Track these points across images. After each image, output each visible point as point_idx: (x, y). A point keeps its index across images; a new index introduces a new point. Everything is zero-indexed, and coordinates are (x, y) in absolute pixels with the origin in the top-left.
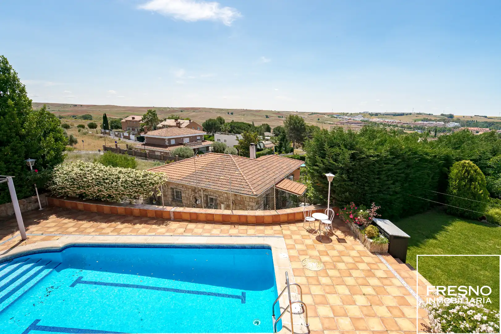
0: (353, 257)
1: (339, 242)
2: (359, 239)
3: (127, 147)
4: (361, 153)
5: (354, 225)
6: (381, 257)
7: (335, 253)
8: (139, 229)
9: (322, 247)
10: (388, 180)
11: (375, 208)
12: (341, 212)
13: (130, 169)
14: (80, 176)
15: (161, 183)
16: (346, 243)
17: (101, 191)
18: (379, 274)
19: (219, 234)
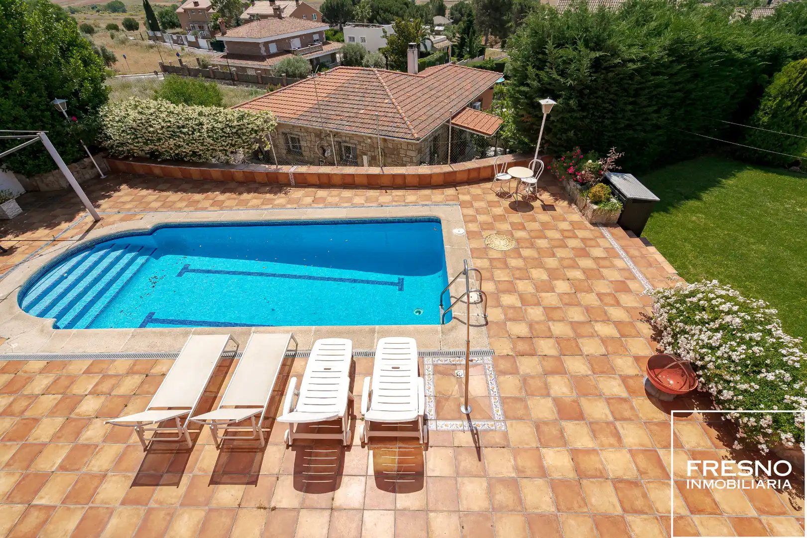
0: (562, 231)
1: (544, 210)
2: (575, 204)
3: (199, 64)
4: (612, 55)
5: (572, 183)
6: (605, 231)
7: (536, 226)
8: (248, 201)
9: (517, 217)
10: (649, 106)
11: (613, 155)
12: (555, 163)
13: (214, 108)
14: (142, 123)
15: (267, 128)
16: (555, 210)
17: (179, 146)
18: (597, 252)
19: (363, 204)
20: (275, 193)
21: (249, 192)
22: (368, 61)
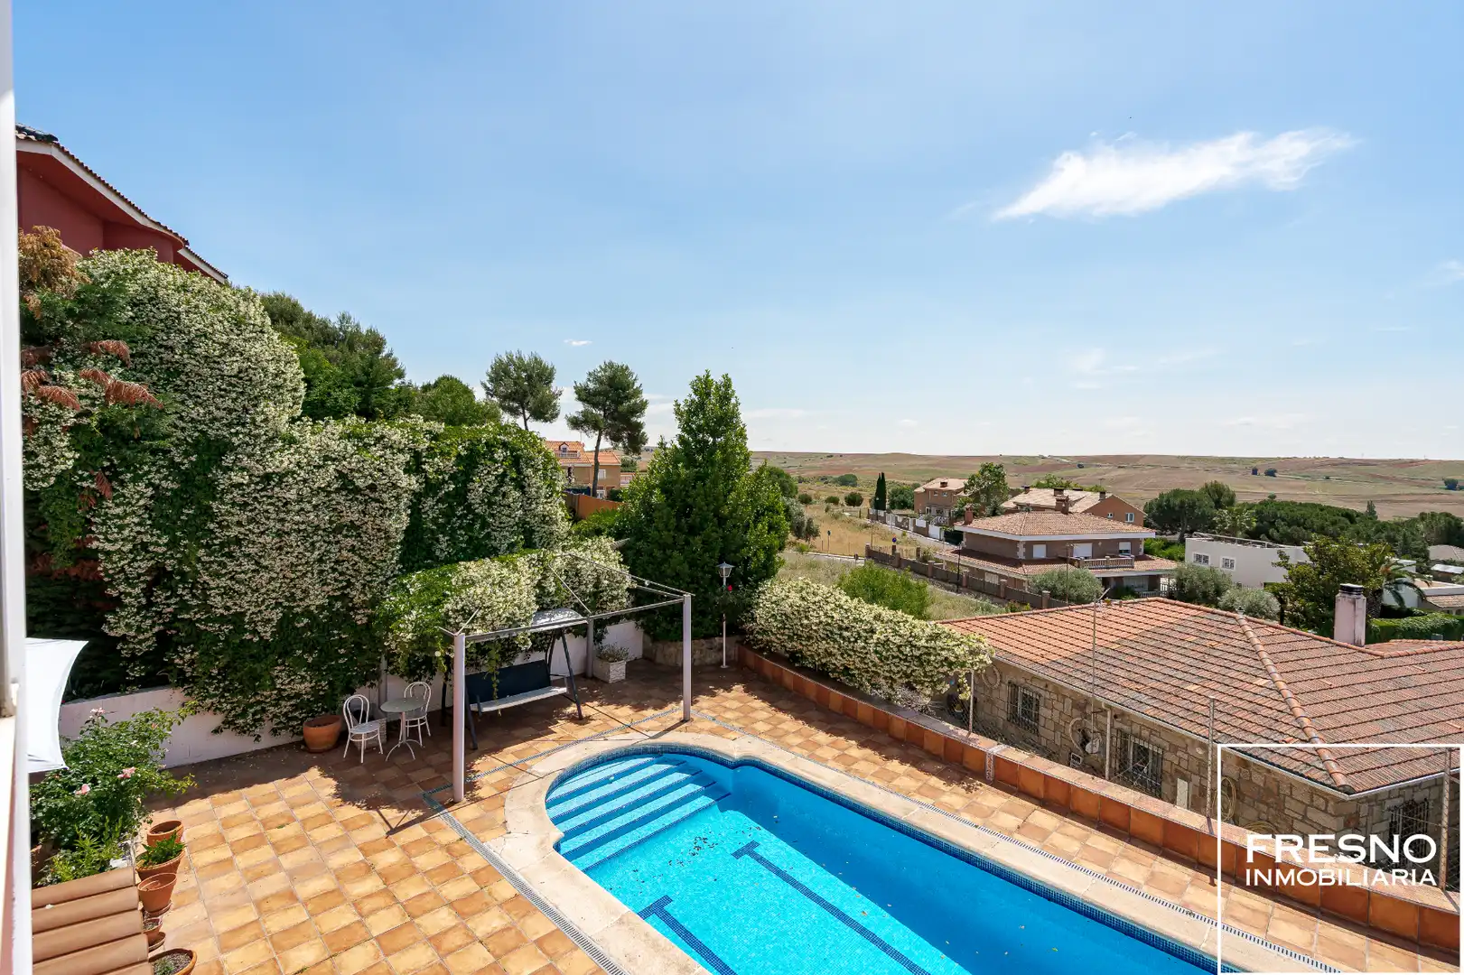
3: (918, 555)
8: (897, 775)
13: (901, 613)
15: (972, 664)
19: (1139, 886)
20: (949, 781)
21: (903, 761)
22: (1233, 601)
